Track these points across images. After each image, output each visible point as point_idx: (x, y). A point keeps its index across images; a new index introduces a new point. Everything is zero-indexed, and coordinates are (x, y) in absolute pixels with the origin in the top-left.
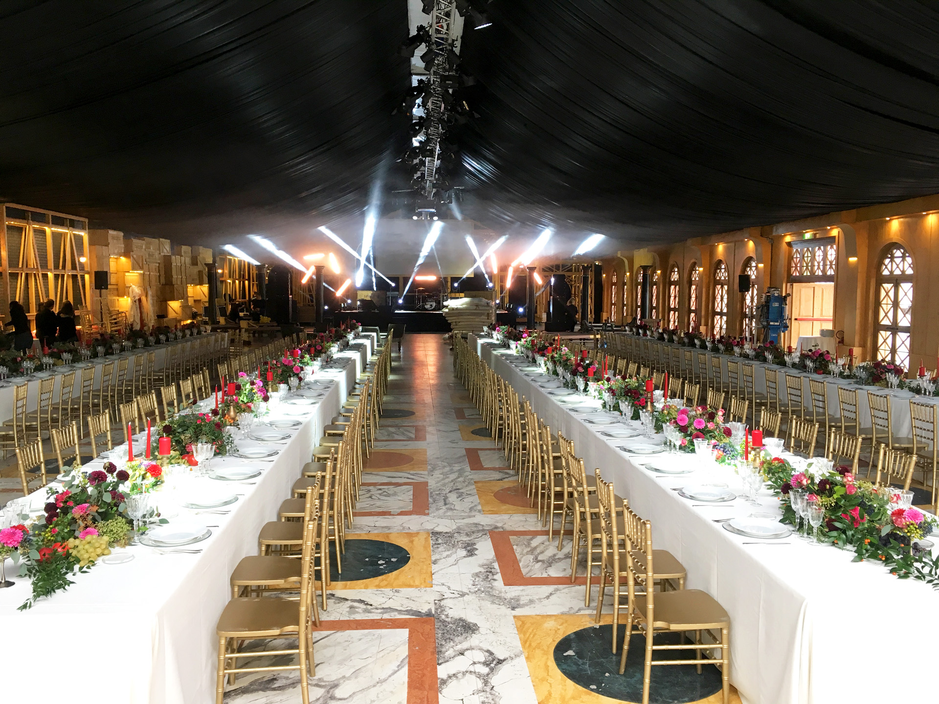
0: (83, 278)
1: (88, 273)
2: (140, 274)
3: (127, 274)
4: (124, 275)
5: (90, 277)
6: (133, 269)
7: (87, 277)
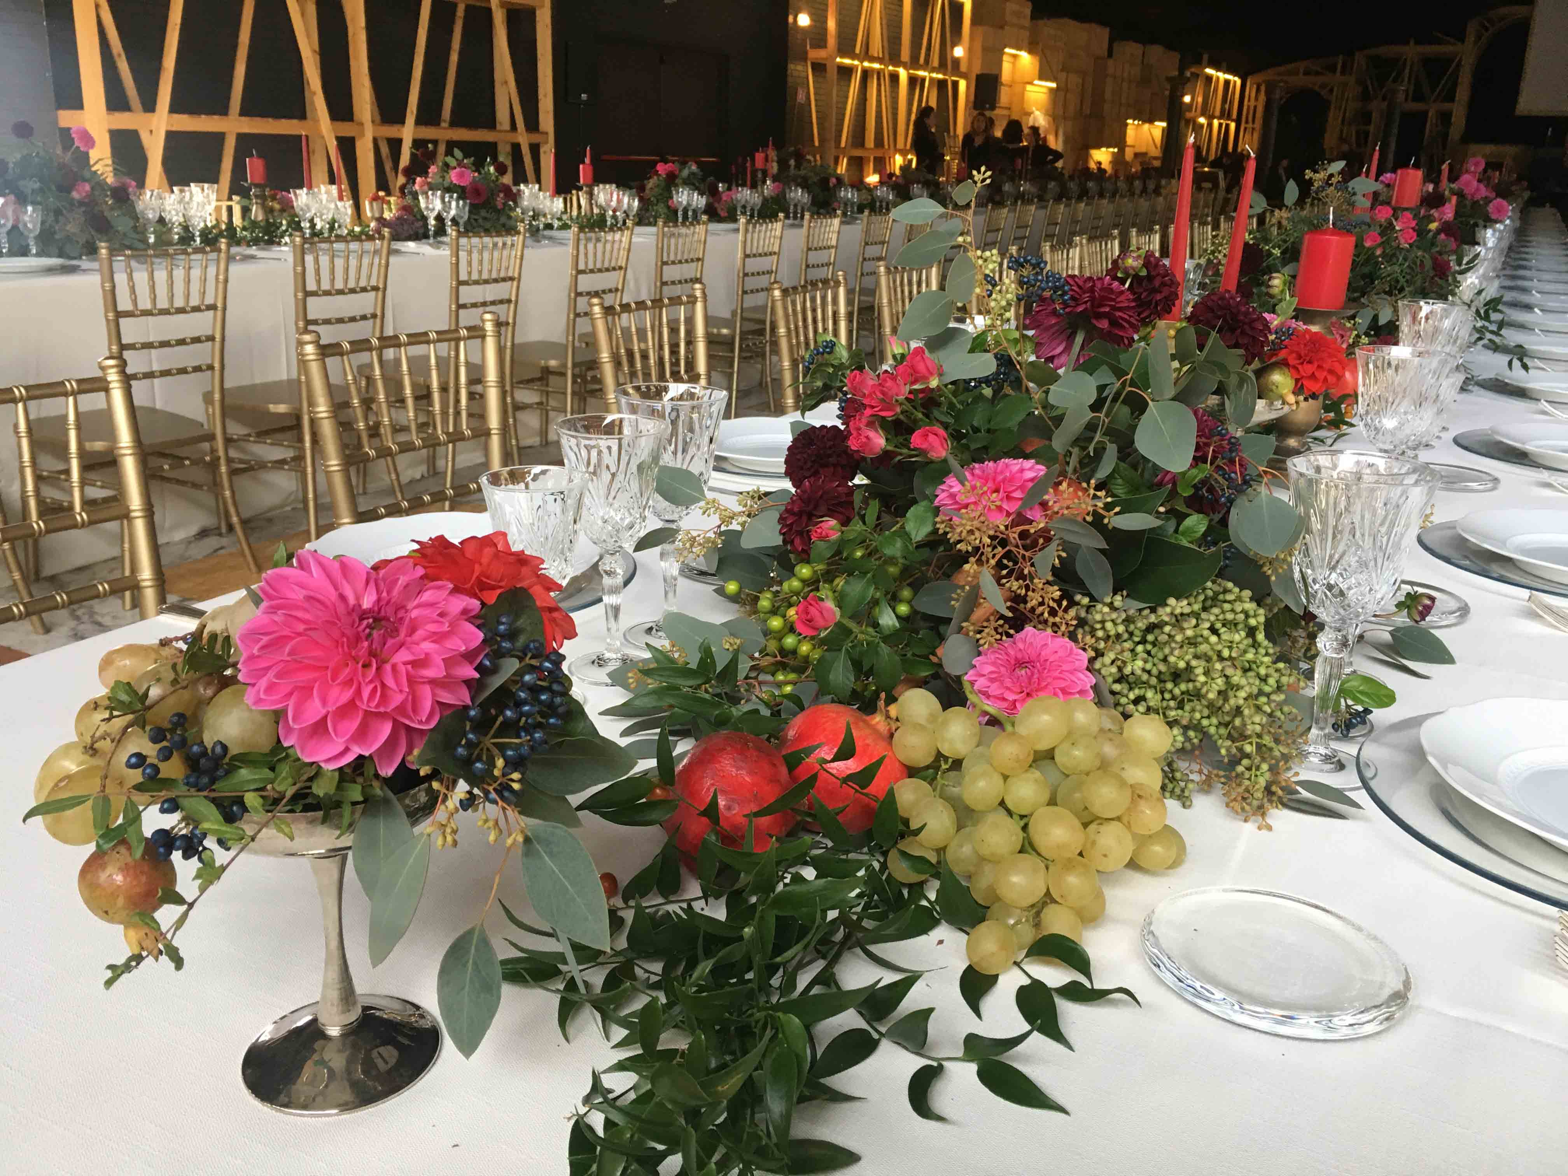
0: (955, 85)
1: (964, 76)
2: (1051, 90)
3: (1029, 88)
4: (1024, 89)
5: (968, 87)
6: (1041, 77)
7: (962, 84)
